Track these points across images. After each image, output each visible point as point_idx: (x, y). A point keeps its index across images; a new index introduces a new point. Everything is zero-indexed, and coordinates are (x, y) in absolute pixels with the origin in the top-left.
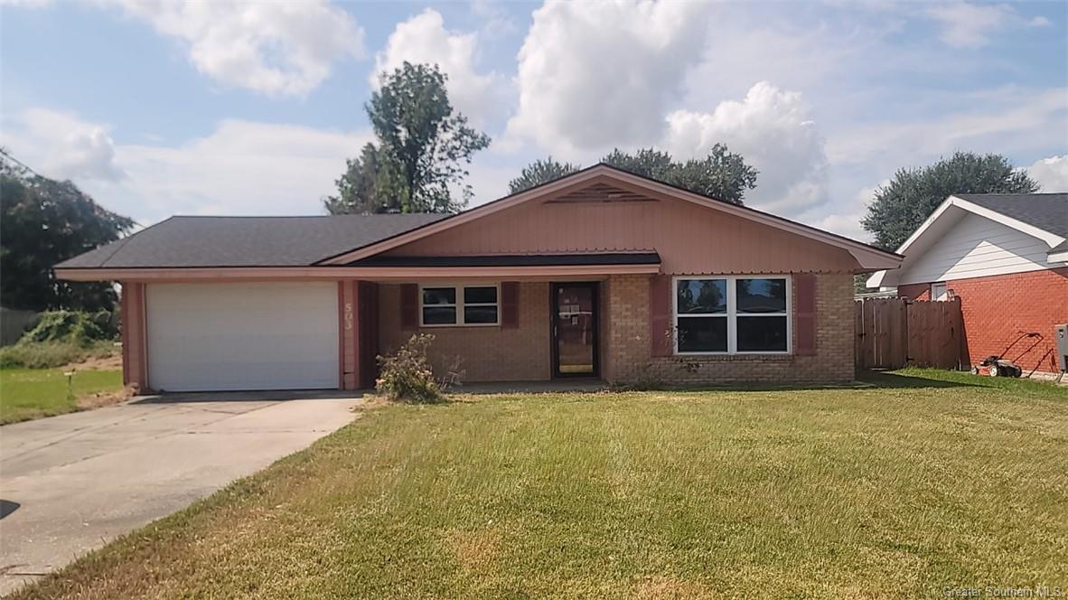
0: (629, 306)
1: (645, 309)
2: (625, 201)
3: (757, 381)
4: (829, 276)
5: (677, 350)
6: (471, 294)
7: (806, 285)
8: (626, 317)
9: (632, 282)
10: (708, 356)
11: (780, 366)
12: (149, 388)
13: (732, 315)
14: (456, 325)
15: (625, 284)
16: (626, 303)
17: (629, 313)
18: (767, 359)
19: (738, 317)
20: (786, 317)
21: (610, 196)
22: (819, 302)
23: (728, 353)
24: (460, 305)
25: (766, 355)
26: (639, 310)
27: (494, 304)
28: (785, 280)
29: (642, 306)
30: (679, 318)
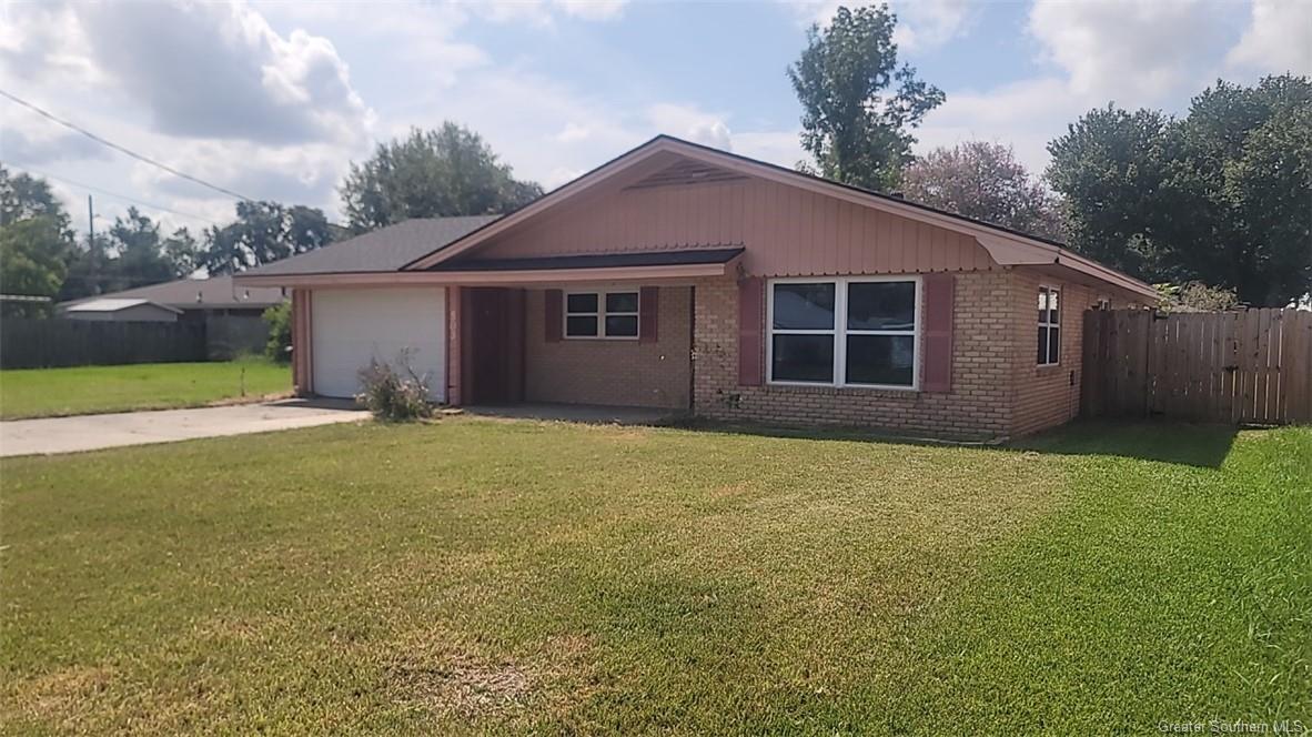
0: (716, 317)
1: (733, 322)
2: (712, 180)
3: (869, 425)
4: (974, 276)
5: (770, 378)
6: (613, 301)
7: (942, 288)
8: (711, 331)
9: (719, 286)
10: (805, 388)
11: (899, 407)
12: (313, 392)
13: (841, 332)
14: (598, 337)
15: (711, 288)
16: (712, 314)
17: (714, 326)
18: (882, 395)
19: (848, 336)
20: (913, 336)
21: (694, 175)
22: (959, 315)
23: (834, 385)
24: (601, 315)
25: (881, 390)
26: (726, 321)
27: (634, 314)
28: (914, 283)
29: (730, 317)
30: (774, 335)
